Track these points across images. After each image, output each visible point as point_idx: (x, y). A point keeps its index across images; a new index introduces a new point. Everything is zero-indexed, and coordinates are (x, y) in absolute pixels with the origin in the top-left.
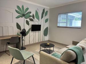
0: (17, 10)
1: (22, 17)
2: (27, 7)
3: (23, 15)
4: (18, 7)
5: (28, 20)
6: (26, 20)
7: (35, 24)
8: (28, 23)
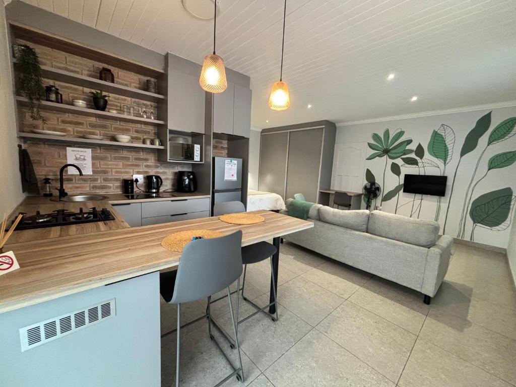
0: (372, 142)
1: (380, 156)
2: (399, 131)
3: (386, 152)
4: (376, 137)
5: (399, 161)
6: (390, 161)
7: (422, 173)
8: (396, 169)
